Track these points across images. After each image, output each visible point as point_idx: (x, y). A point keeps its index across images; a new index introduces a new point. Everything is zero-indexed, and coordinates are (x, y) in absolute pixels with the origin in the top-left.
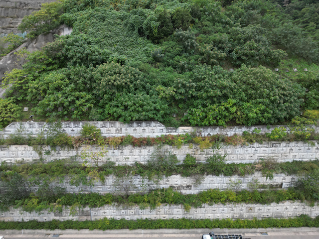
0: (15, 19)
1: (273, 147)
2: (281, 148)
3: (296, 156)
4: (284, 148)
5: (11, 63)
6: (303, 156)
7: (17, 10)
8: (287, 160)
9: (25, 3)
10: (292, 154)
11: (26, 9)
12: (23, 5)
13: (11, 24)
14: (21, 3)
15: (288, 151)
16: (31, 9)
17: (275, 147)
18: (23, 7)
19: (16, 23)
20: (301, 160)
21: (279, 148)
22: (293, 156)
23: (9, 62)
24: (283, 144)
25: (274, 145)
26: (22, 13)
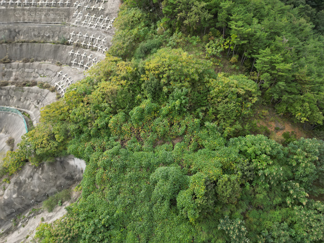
0: (8, 65)
5: (18, 197)
7: (8, 46)
9: (15, 30)
11: (18, 42)
12: (13, 34)
13: (4, 75)
14: (10, 31)
16: (25, 42)
18: (14, 38)
19: (10, 74)
23: (15, 196)
26: (14, 50)
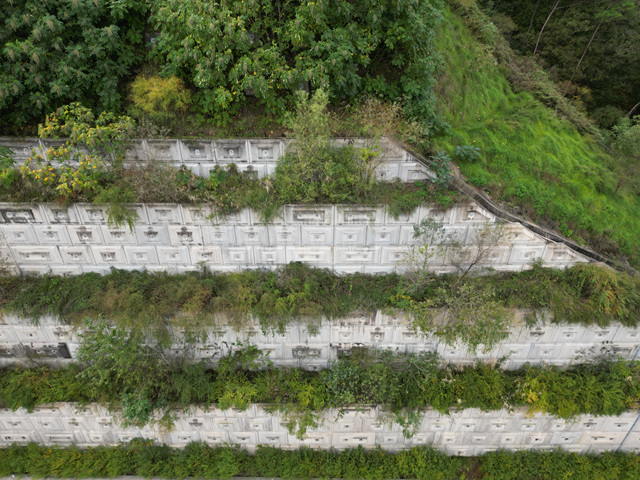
1: (8, 221)
2: (45, 228)
3: (113, 254)
4: (55, 228)
6: (140, 254)
8: (88, 269)
10: (94, 247)
15: (76, 238)
17: (18, 221)
20: (139, 268)
21: (36, 227)
22: (104, 255)
24: (43, 213)
25: (9, 215)
